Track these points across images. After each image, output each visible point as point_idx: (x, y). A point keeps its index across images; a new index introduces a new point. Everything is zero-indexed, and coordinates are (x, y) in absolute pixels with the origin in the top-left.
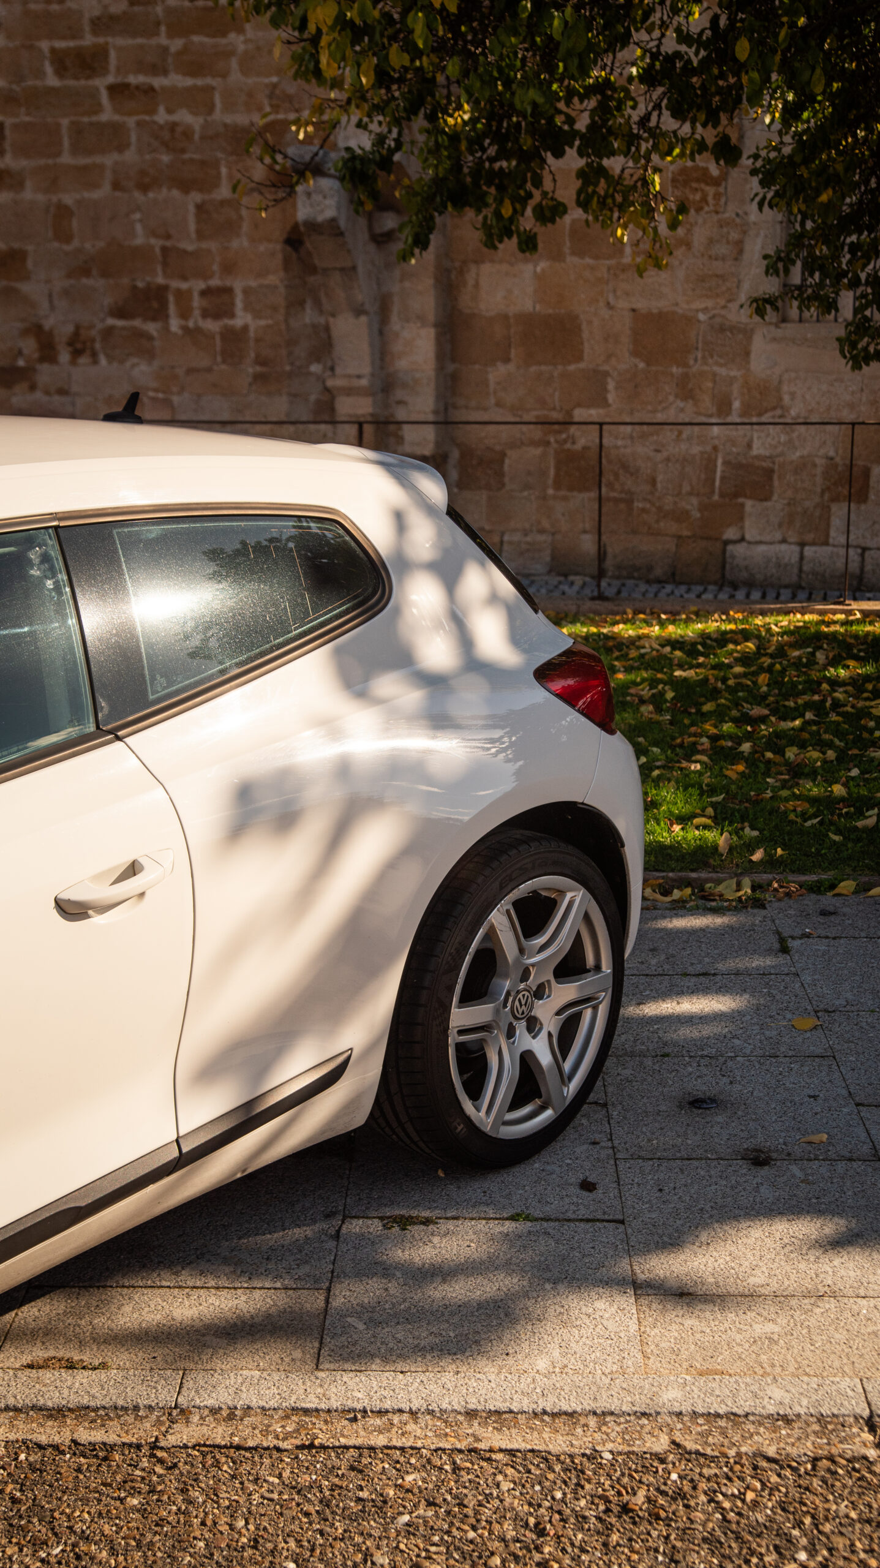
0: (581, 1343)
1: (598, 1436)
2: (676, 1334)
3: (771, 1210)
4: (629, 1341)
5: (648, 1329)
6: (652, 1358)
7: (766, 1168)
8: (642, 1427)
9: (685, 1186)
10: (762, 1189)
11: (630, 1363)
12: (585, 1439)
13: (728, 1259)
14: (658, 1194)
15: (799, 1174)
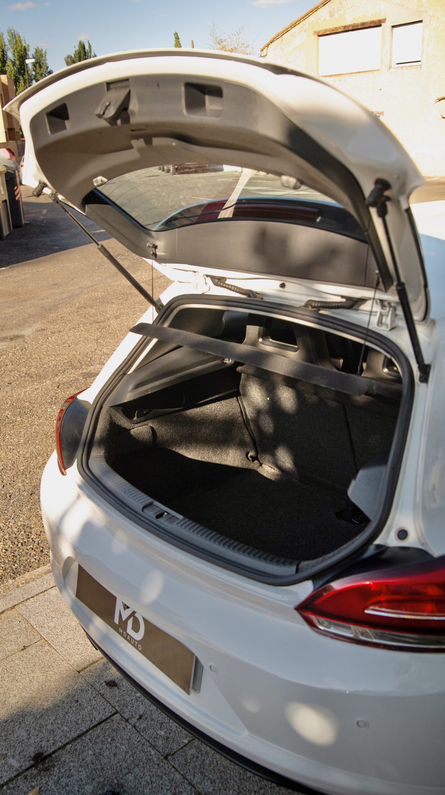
0: (46, 606)
1: (16, 583)
2: (15, 629)
3: (12, 721)
4: (30, 616)
5: (27, 625)
6: (17, 615)
7: (33, 755)
8: (4, 592)
9: (67, 713)
10: (25, 734)
11: (23, 608)
12: (20, 581)
13: (17, 677)
14: (76, 698)
15: (12, 761)
